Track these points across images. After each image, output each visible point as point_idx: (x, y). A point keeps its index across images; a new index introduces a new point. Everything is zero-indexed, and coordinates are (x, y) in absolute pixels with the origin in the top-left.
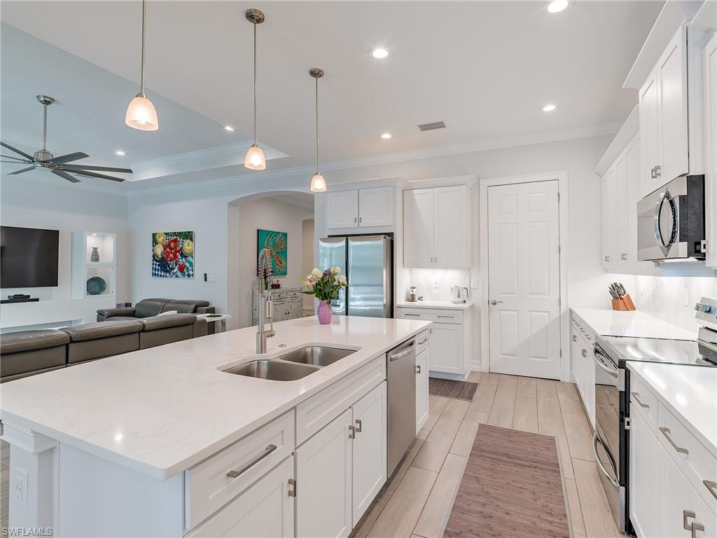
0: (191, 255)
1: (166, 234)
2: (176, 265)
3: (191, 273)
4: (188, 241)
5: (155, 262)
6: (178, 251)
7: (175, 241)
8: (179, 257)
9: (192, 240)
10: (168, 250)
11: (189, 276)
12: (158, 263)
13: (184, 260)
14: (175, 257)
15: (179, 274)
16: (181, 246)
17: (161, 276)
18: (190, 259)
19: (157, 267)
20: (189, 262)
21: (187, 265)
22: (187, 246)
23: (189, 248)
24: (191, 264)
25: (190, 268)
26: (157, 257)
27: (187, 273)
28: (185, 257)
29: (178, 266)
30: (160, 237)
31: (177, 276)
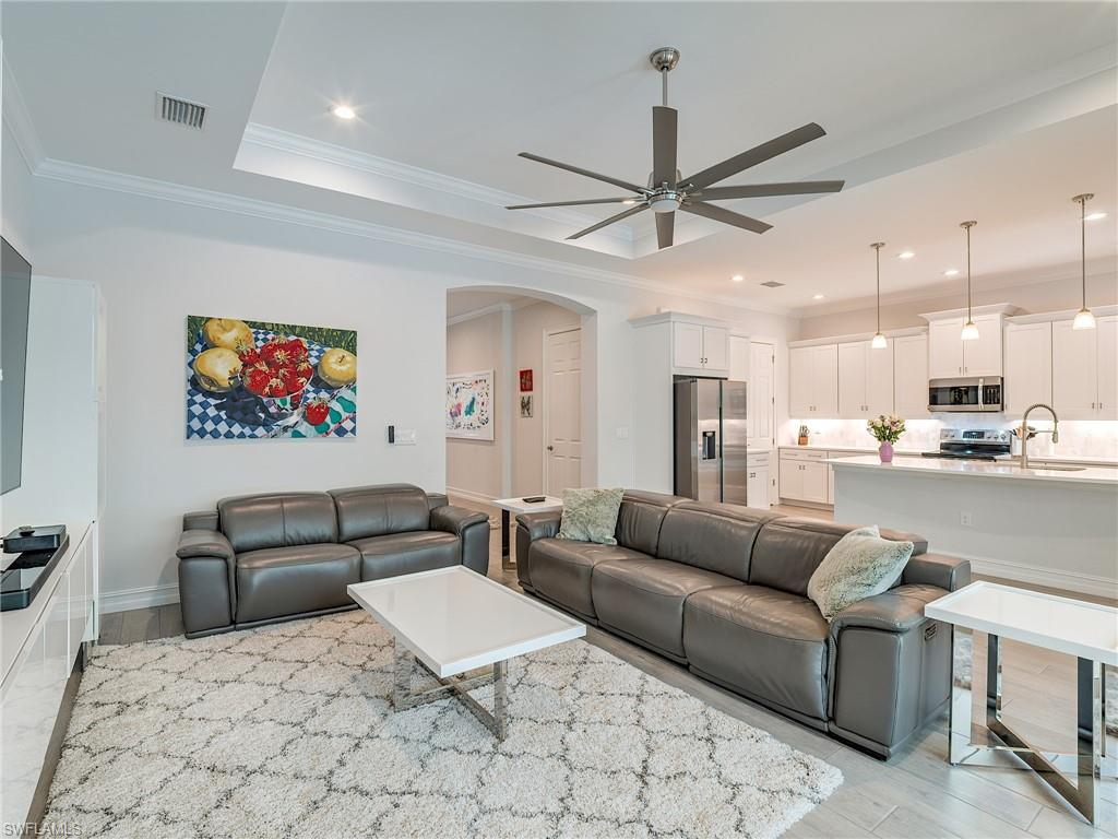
0: (351, 384)
1: (253, 325)
2: (295, 407)
3: (348, 425)
4: (341, 352)
5: (199, 398)
6: (306, 374)
7: (294, 348)
8: (308, 386)
9: (354, 352)
10: (265, 368)
11: (341, 432)
12: (212, 401)
13: (324, 395)
14: (291, 386)
15: (304, 427)
16: (313, 361)
17: (229, 435)
18: (345, 393)
19: (212, 412)
20: (341, 400)
21: (336, 406)
22: (335, 363)
23: (344, 368)
24: (350, 407)
25: (344, 415)
26: (212, 381)
27: (332, 426)
28: (329, 388)
29: (300, 409)
30: (225, 330)
31: (297, 435)
